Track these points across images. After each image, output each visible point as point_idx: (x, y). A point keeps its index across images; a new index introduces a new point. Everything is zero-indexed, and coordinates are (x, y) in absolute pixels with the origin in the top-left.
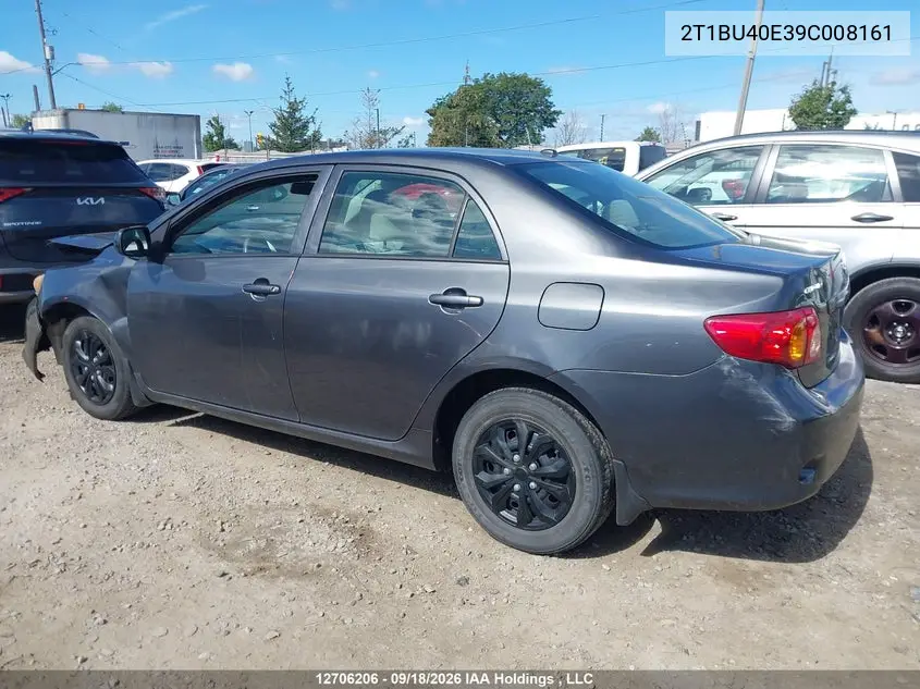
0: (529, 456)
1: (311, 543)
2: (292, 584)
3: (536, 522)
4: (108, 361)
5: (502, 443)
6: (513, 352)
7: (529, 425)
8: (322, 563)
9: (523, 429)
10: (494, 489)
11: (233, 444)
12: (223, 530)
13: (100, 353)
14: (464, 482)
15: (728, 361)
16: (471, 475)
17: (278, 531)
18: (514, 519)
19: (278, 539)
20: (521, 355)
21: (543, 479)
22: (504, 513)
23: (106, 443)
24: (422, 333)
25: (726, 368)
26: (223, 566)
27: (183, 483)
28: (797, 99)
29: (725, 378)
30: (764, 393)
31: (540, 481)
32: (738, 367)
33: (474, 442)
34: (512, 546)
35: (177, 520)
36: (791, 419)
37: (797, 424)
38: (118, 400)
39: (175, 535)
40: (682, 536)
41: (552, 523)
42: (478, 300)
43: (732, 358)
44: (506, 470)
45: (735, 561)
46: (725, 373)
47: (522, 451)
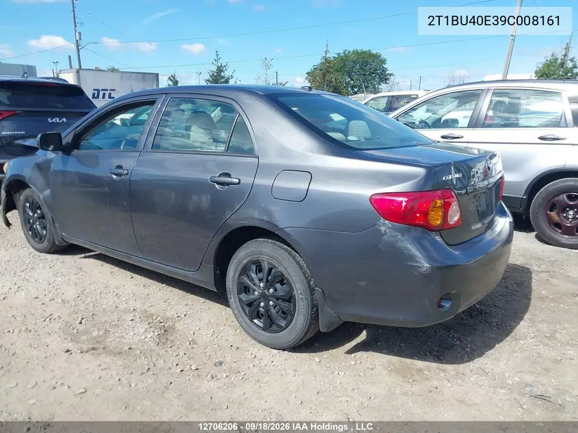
0: (269, 283)
1: (132, 334)
2: (108, 359)
3: (274, 327)
4: (42, 217)
5: (253, 275)
6: (256, 215)
7: (269, 263)
8: (134, 347)
9: (266, 267)
10: (250, 305)
11: (113, 270)
12: (81, 323)
13: (39, 212)
14: (232, 300)
15: (384, 224)
16: (236, 295)
17: (116, 325)
18: (261, 325)
19: (112, 330)
20: (261, 217)
21: (277, 299)
22: (255, 321)
23: (36, 267)
24: (205, 201)
25: (383, 229)
26: (70, 346)
27: (71, 293)
28: (540, 66)
29: (383, 235)
30: (409, 246)
31: (275, 300)
32: (390, 228)
33: (237, 274)
34: (260, 342)
35: (55, 316)
36: (428, 265)
37: (432, 268)
38: (49, 241)
39: (50, 325)
40: (378, 342)
41: (283, 329)
42: (237, 181)
43: (387, 222)
44: (256, 293)
45: (408, 361)
46: (383, 232)
47: (265, 280)
